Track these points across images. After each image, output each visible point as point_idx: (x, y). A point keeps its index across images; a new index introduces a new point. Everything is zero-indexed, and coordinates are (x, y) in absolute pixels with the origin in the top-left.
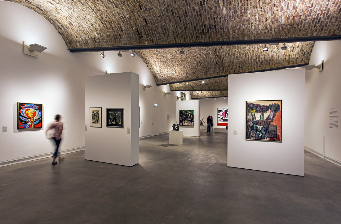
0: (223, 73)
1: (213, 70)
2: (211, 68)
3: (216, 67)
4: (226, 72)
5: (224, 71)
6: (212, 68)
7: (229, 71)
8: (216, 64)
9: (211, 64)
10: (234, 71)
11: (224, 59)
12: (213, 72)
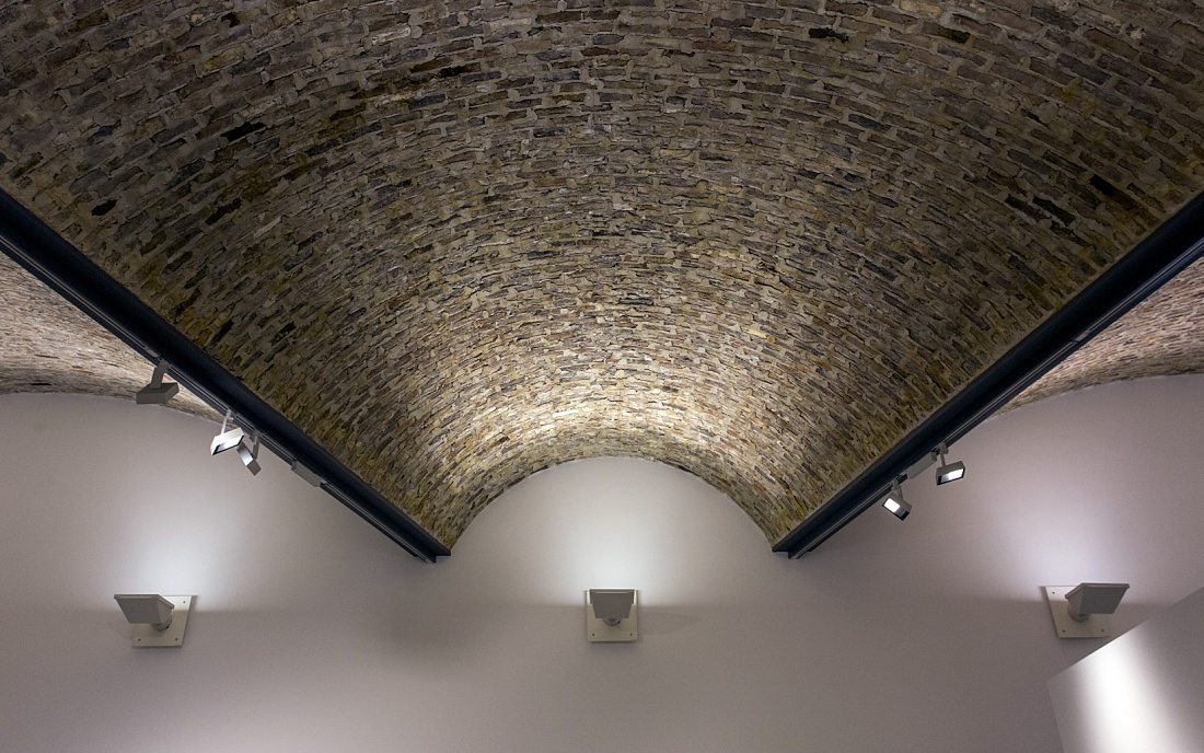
0: (137, 261)
1: (118, 139)
2: (132, 99)
3: (184, 150)
4: (162, 280)
5: (170, 251)
6: (140, 110)
7: (193, 299)
8: (231, 136)
9: (207, 80)
10: (227, 327)
11: (326, 171)
12: (78, 157)
